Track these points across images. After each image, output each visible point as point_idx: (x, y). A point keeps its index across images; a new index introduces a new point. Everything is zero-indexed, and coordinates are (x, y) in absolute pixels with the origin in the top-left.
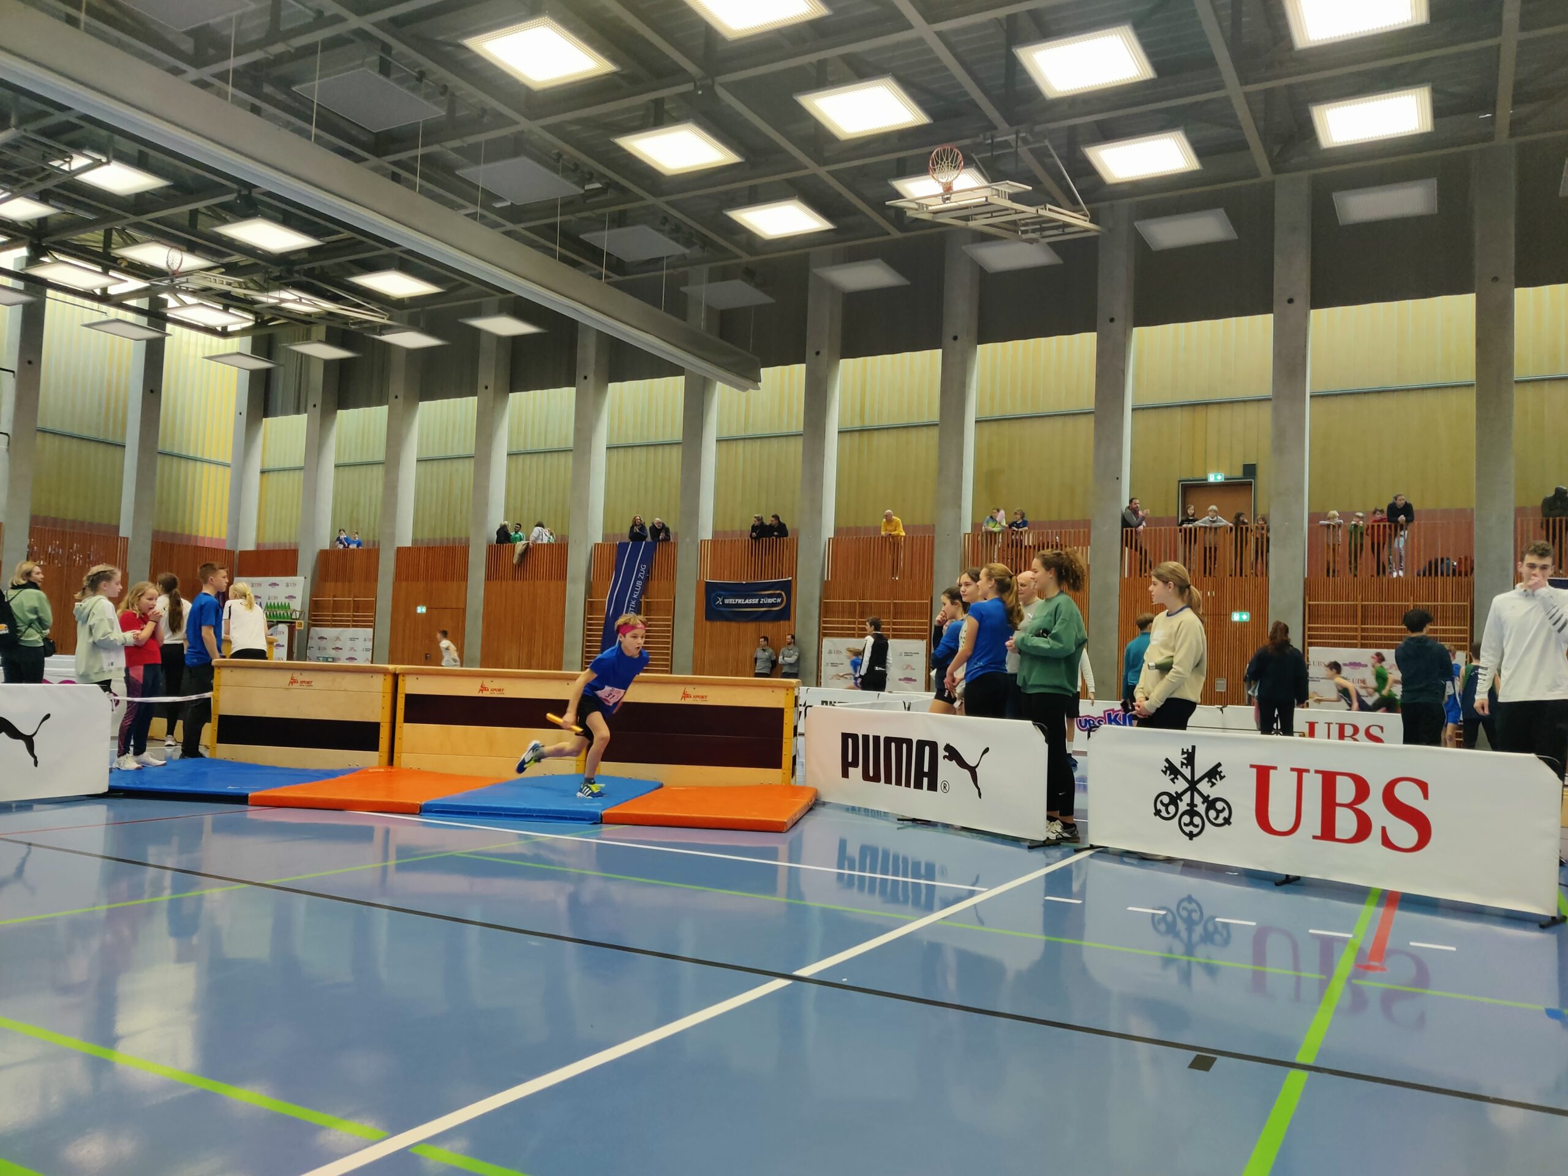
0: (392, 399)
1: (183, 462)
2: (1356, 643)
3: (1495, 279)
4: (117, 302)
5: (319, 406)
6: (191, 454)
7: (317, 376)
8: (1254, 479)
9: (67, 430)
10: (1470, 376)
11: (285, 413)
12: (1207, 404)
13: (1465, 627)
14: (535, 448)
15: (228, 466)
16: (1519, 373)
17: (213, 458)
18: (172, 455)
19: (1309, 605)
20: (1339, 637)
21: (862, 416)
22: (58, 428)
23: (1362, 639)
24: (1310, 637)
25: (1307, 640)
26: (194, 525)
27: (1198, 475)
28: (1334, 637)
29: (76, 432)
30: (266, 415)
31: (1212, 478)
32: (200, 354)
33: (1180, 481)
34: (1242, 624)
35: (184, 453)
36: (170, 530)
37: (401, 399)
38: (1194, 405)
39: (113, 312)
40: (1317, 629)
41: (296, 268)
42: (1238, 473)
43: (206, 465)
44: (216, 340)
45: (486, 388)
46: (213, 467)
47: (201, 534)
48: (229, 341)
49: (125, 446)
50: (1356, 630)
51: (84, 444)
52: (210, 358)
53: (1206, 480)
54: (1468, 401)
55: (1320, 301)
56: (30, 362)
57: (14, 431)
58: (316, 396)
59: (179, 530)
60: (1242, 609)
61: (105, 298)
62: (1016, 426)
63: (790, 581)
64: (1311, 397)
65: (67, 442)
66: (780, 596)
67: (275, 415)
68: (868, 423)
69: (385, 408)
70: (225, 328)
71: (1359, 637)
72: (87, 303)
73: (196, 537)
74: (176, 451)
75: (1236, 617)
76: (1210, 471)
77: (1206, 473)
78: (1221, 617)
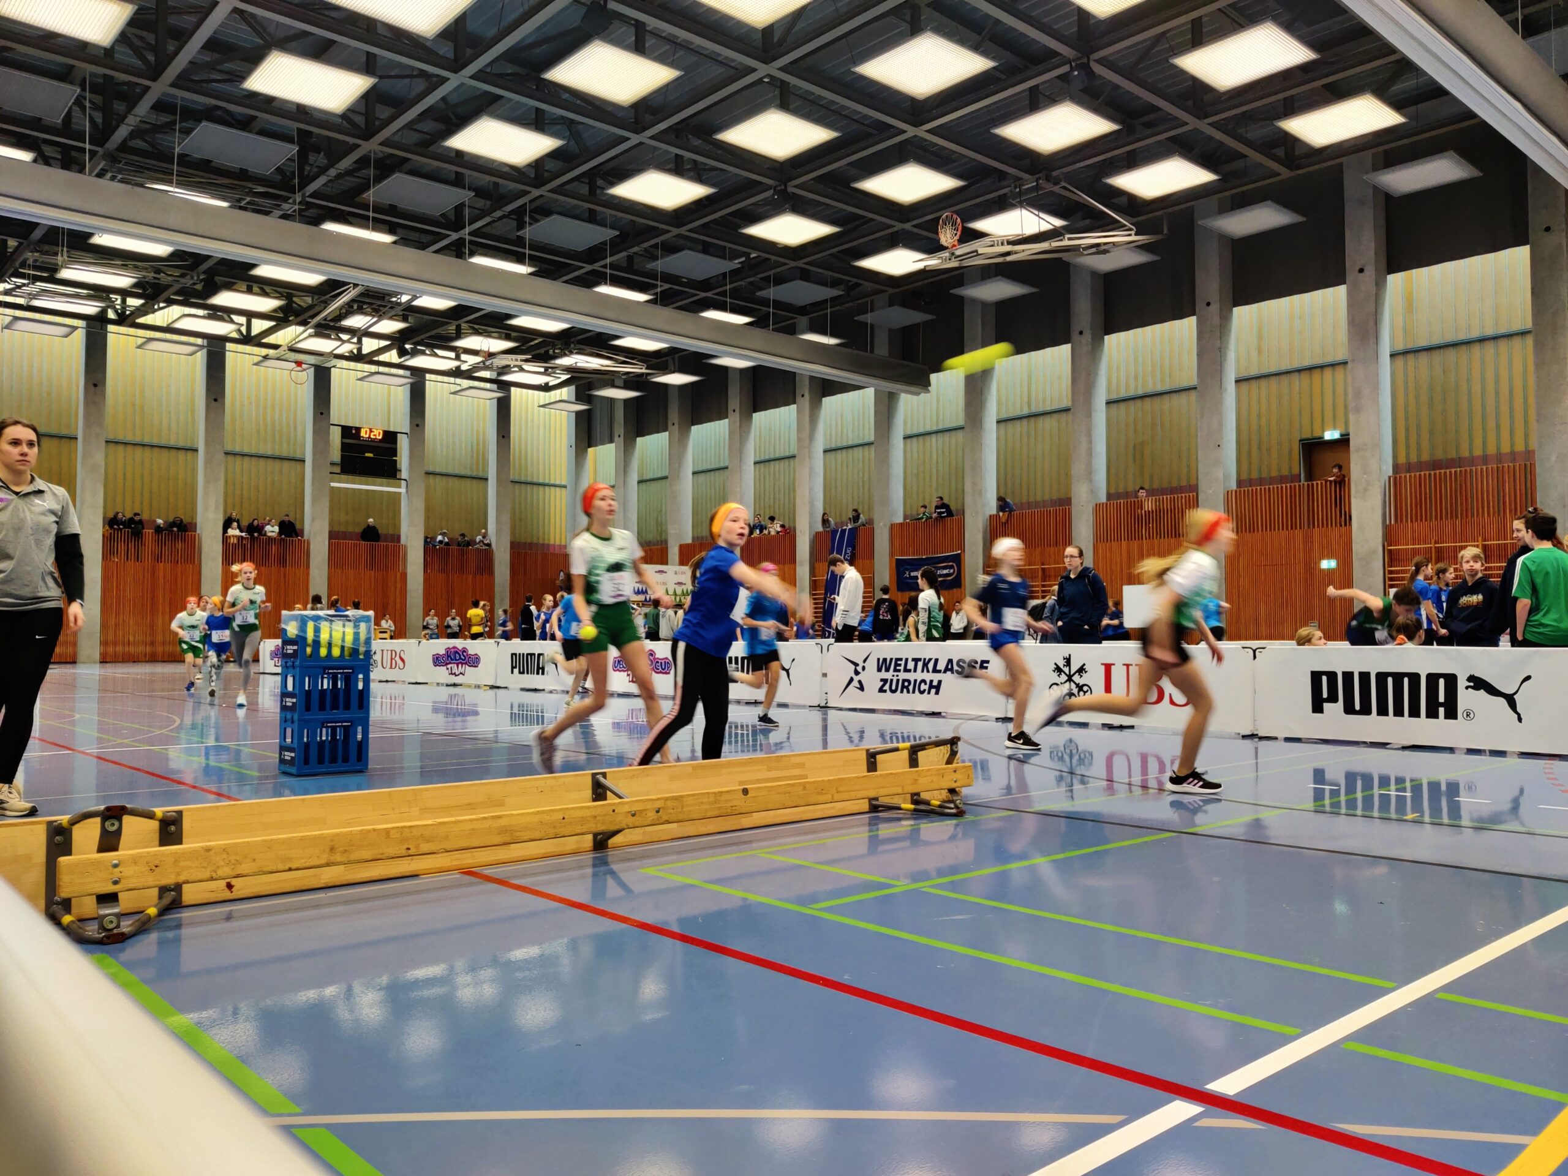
0: (670, 426)
1: (535, 488)
4: (468, 375)
5: (622, 436)
6: (541, 481)
7: (619, 413)
9: (450, 471)
11: (603, 444)
12: (1322, 367)
14: (782, 455)
15: (565, 487)
17: (558, 482)
18: (527, 483)
19: (1389, 551)
21: (1029, 406)
22: (444, 471)
24: (1391, 579)
25: (1388, 583)
26: (546, 537)
27: (1317, 434)
29: (456, 472)
30: (590, 446)
31: (1328, 436)
32: (536, 407)
33: (1300, 441)
34: (1330, 571)
35: (535, 480)
36: (529, 541)
37: (676, 427)
38: (1310, 369)
39: (466, 383)
40: (1397, 572)
41: (572, 340)
43: (553, 489)
44: (542, 394)
45: (734, 411)
46: (558, 489)
47: (552, 542)
48: (553, 393)
49: (486, 479)
51: (463, 481)
52: (543, 406)
53: (1323, 438)
55: (1398, 265)
56: (417, 425)
57: (410, 478)
58: (619, 429)
59: (535, 541)
60: (1329, 557)
61: (456, 373)
62: (1157, 401)
63: (959, 555)
64: (1392, 356)
65: (451, 481)
66: (951, 567)
67: (596, 445)
68: (1034, 409)
69: (667, 433)
70: (547, 384)
72: (446, 379)
73: (548, 545)
74: (529, 480)
75: (1324, 564)
76: (1329, 429)
77: (1323, 431)
78: (1311, 566)
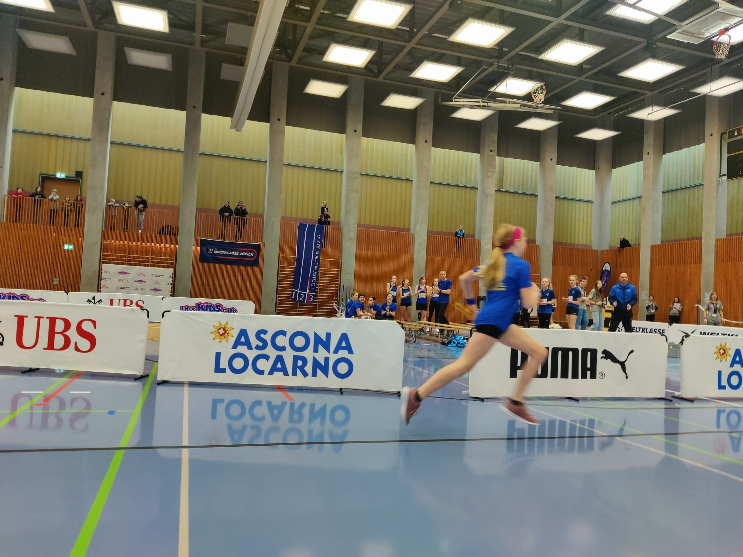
2: (125, 263)
3: (194, 107)
8: (81, 179)
10: (182, 147)
12: (58, 137)
13: (173, 258)
16: (202, 150)
19: (104, 244)
20: (117, 260)
23: (128, 261)
24: (103, 259)
27: (51, 173)
28: (114, 259)
31: (60, 175)
33: (40, 174)
34: (69, 251)
38: (50, 136)
40: (107, 255)
42: (73, 174)
50: (125, 257)
53: (56, 176)
54: (180, 158)
55: (118, 96)
60: (69, 243)
64: (111, 143)
71: (127, 260)
75: (66, 247)
76: (58, 172)
77: (55, 172)
78: (58, 246)
